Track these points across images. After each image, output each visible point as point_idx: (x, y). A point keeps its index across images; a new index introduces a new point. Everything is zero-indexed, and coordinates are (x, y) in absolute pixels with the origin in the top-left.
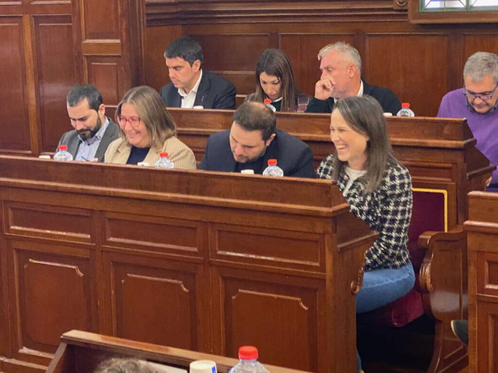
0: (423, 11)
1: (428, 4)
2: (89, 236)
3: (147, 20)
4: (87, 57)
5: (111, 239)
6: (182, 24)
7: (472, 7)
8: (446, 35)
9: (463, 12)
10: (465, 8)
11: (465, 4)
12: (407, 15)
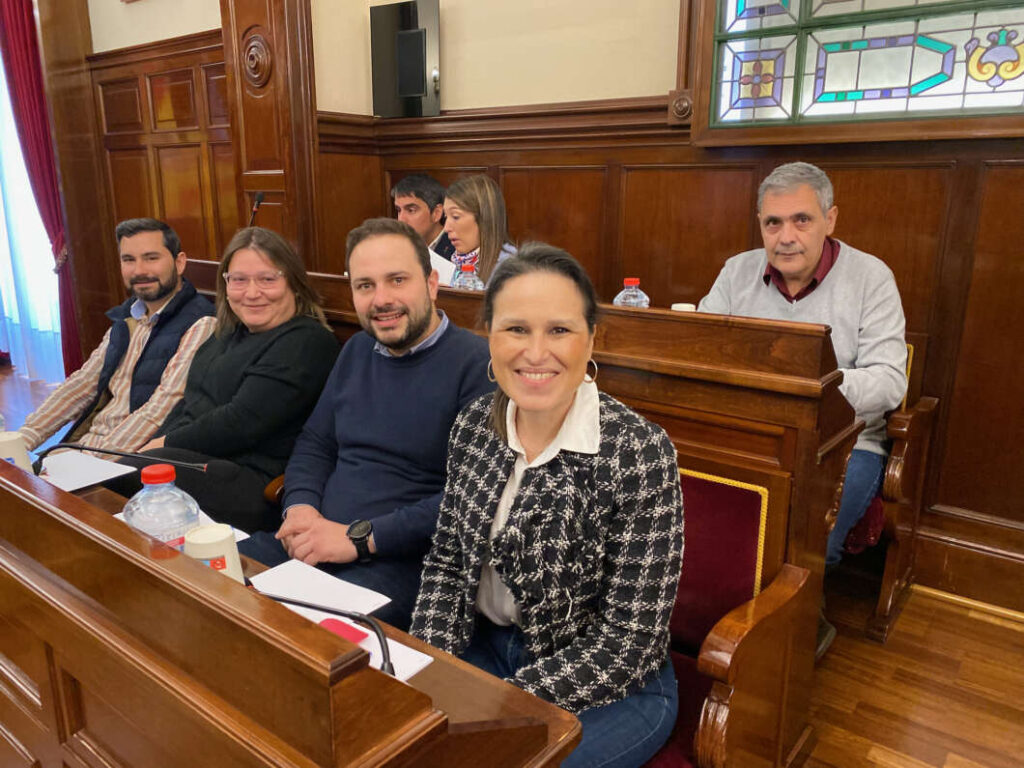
0: (716, 125)
1: (724, 115)
3: (321, 144)
4: (250, 194)
6: (380, 155)
7: (801, 117)
8: (751, 168)
9: (785, 126)
10: (789, 119)
11: (790, 111)
12: (688, 135)
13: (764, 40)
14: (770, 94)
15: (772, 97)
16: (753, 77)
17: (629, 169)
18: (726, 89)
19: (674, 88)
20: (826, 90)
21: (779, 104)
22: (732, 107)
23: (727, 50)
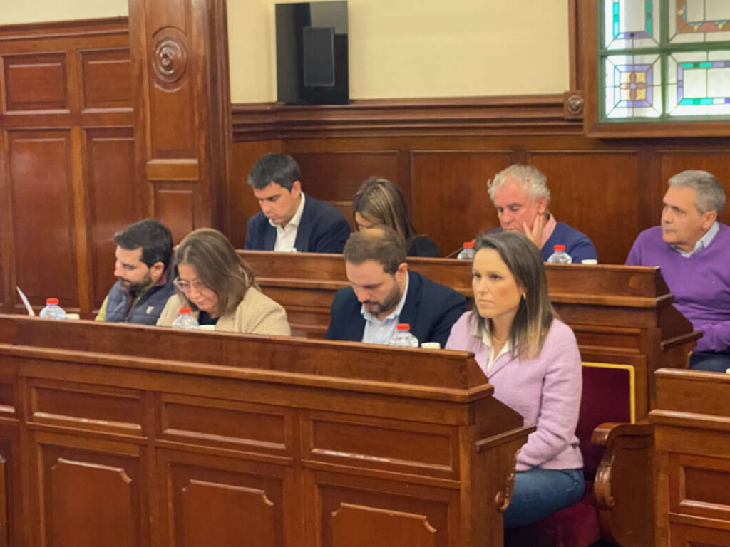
0: (603, 121)
1: (610, 113)
2: (139, 427)
3: (236, 134)
4: (154, 182)
5: (169, 431)
6: (282, 139)
7: (669, 116)
8: (635, 154)
9: (657, 123)
10: (660, 118)
11: (660, 111)
12: (581, 127)
13: (636, 57)
14: (644, 98)
15: (646, 100)
16: (630, 84)
18: (609, 92)
19: (568, 89)
20: (686, 96)
21: (651, 106)
22: (616, 106)
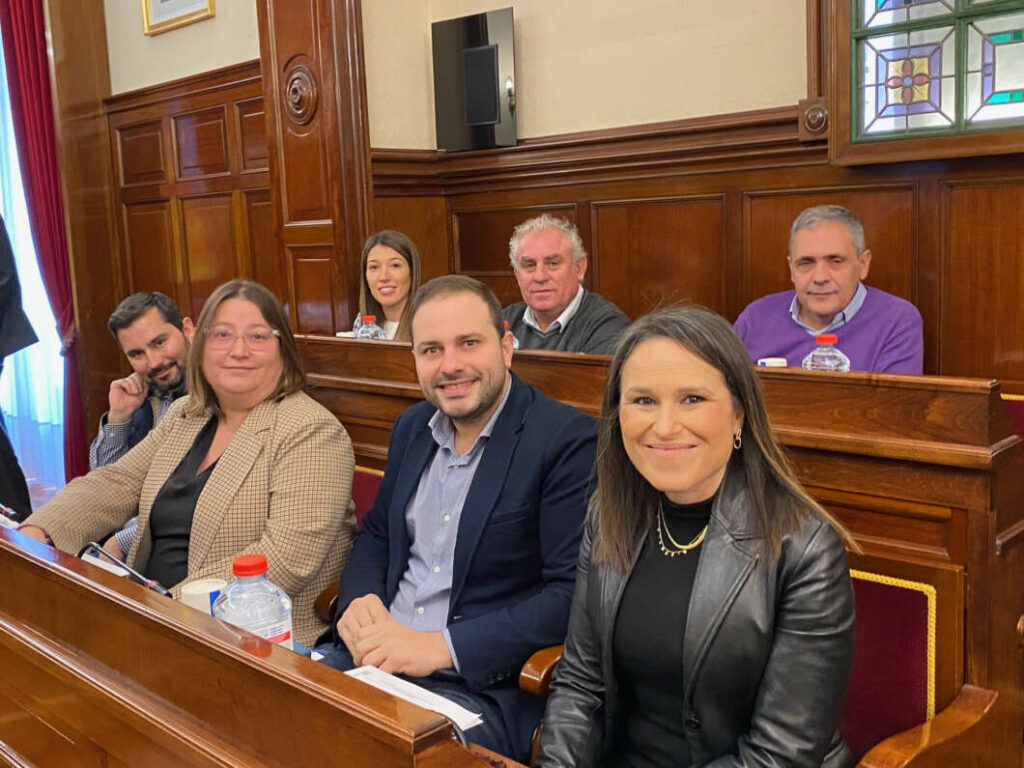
0: (859, 138)
3: (375, 187)
4: (293, 249)
6: (445, 196)
7: (968, 123)
9: (948, 135)
10: (952, 127)
11: (952, 116)
12: (826, 151)
13: (915, 35)
14: (926, 98)
15: (928, 101)
16: (903, 79)
17: (752, 197)
18: (869, 94)
19: (805, 97)
20: (997, 89)
21: (938, 110)
22: (879, 115)
23: (867, 48)
